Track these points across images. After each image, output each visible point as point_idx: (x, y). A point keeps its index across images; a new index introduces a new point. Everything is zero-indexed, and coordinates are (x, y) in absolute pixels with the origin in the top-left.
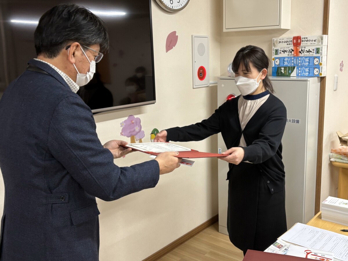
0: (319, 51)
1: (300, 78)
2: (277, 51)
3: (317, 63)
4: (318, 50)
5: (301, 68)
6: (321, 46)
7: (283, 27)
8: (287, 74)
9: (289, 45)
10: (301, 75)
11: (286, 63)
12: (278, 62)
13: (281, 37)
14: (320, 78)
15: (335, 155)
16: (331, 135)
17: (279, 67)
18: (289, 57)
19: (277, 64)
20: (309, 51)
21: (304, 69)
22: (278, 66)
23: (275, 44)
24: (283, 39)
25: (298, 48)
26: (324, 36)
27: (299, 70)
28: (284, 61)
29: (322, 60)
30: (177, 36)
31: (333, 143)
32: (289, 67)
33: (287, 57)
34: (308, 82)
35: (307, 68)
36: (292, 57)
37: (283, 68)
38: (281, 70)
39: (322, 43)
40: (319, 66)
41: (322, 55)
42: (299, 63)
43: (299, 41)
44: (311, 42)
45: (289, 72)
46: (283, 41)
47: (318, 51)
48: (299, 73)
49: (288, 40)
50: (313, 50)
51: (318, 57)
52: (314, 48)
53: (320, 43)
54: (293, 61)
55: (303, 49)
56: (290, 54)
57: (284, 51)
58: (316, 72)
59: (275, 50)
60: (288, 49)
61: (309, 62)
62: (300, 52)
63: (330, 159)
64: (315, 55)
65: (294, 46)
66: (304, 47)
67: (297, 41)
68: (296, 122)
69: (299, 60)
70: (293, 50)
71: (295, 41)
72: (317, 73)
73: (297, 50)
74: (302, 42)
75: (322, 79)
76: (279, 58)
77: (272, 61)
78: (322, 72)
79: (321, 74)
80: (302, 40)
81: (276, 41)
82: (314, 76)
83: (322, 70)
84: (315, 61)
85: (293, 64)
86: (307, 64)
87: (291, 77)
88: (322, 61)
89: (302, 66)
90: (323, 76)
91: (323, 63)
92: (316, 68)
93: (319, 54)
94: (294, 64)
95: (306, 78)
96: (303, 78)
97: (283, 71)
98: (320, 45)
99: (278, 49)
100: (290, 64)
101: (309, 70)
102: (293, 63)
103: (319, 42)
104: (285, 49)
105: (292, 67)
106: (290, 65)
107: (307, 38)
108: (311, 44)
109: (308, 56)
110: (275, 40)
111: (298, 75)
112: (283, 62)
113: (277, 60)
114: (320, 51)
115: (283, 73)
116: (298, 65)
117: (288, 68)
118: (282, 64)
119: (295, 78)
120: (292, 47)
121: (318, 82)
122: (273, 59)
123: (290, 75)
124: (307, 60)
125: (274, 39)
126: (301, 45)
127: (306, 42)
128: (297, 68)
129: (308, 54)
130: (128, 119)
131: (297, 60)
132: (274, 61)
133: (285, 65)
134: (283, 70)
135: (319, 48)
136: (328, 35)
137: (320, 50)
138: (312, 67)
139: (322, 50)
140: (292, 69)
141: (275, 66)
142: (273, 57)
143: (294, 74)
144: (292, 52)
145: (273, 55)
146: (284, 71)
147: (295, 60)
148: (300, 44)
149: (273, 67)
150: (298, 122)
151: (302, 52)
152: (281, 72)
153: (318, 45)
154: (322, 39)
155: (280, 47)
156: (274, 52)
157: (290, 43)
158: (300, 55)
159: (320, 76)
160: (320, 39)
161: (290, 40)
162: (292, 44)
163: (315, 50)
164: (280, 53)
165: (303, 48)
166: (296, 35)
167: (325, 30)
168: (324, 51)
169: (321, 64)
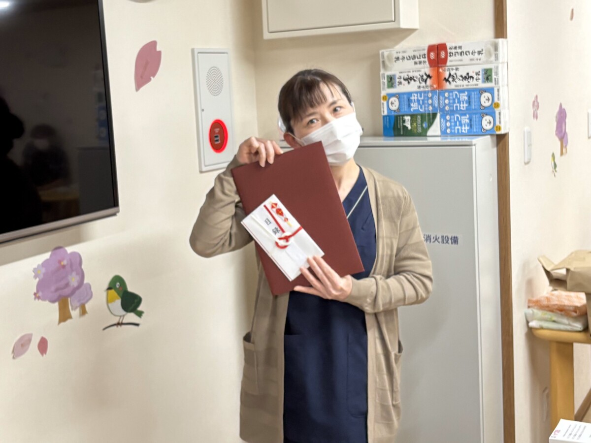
0: (490, 75)
1: (449, 140)
2: (391, 79)
3: (487, 104)
4: (488, 73)
5: (450, 116)
6: (496, 65)
7: (404, 25)
8: (420, 130)
9: (418, 66)
10: (451, 132)
11: (414, 107)
12: (397, 103)
13: (398, 47)
14: (495, 138)
15: (539, 313)
16: (525, 266)
17: (400, 116)
18: (421, 93)
19: (394, 107)
20: (467, 77)
21: (458, 118)
22: (396, 114)
23: (387, 62)
24: (404, 52)
25: (441, 70)
26: (500, 41)
27: (447, 121)
28: (409, 101)
29: (498, 95)
30: (160, 53)
31: (530, 284)
32: (423, 116)
33: (417, 93)
34: (473, 147)
35: (465, 115)
36: (428, 92)
37: (407, 118)
38: (404, 121)
39: (497, 58)
40: (491, 110)
41: (498, 83)
42: (446, 105)
43: (443, 54)
44: (471, 56)
45: (424, 125)
46: (406, 55)
47: (488, 75)
48: (447, 128)
49: (417, 54)
50: (477, 74)
51: (490, 90)
52: (480, 68)
53: (493, 58)
54: (430, 101)
55: (452, 73)
56: (423, 84)
57: (409, 79)
58: (486, 123)
59: (388, 76)
60: (417, 74)
61: (469, 102)
62: (447, 80)
63: (528, 322)
64: (482, 85)
65: (431, 66)
66: (454, 68)
67: (438, 55)
68: (450, 241)
69: (446, 98)
70: (429, 76)
71: (432, 55)
72: (489, 127)
73: (439, 75)
74: (450, 56)
75: (501, 140)
76: (399, 96)
77: (382, 101)
78: (500, 122)
79: (499, 128)
80: (450, 53)
81: (388, 57)
82: (483, 133)
83: (500, 118)
84: (483, 100)
85: (431, 108)
86: (463, 106)
87: (428, 138)
88: (498, 99)
89: (452, 112)
90: (502, 132)
91: (501, 102)
92: (487, 114)
93: (491, 81)
94: (434, 107)
95: (466, 140)
96: (456, 140)
97: (408, 125)
98: (491, 62)
99: (394, 76)
100: (425, 107)
101: (471, 120)
102: (432, 104)
103: (490, 55)
104: (411, 75)
105: (429, 114)
106: (425, 110)
107: (460, 47)
108: (472, 60)
109: (465, 87)
110: (386, 54)
111: (444, 133)
112: (406, 102)
113: (393, 99)
114: (494, 76)
115: (409, 127)
116: (442, 110)
117: (419, 117)
118: (405, 109)
119: (438, 139)
120: (426, 69)
121: (493, 147)
122: (384, 98)
123: (426, 132)
124: (464, 97)
125: (383, 53)
126: (448, 63)
127: (458, 57)
128: (441, 117)
129: (465, 82)
130: (51, 256)
131: (441, 97)
132: (385, 103)
133: (412, 109)
134: (409, 123)
135: (491, 70)
136: (506, 37)
137: (493, 74)
138: (475, 114)
139: (497, 74)
140: (429, 119)
141: (390, 114)
142: (383, 93)
143: (435, 130)
144: (428, 80)
145: (384, 89)
146: (411, 124)
147: (436, 97)
148: (445, 61)
149: (384, 117)
150: (455, 240)
151: (451, 79)
152: (405, 128)
153: (487, 62)
154: (496, 49)
155: (397, 69)
156: (386, 81)
157: (422, 59)
158: (447, 86)
159: (498, 133)
160: (492, 49)
161: (422, 53)
162: (427, 63)
163: (481, 73)
164: (400, 83)
165: (452, 69)
166: (435, 41)
167: (500, 29)
168: (502, 75)
169: (497, 105)
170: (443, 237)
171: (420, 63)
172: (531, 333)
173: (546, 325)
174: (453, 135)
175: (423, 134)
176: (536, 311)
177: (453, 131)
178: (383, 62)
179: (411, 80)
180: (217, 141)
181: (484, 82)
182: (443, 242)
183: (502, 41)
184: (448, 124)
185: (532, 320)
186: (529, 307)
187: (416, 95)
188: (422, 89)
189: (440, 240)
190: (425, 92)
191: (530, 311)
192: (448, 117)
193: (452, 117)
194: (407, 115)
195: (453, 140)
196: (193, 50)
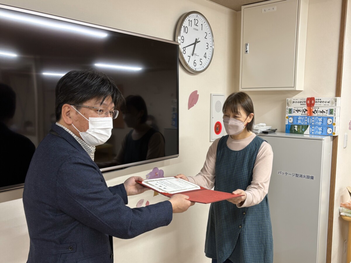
0: (332, 112)
1: (313, 137)
2: (290, 110)
3: (330, 123)
4: (332, 111)
5: (314, 127)
6: (335, 108)
7: (297, 89)
8: (301, 132)
9: (302, 106)
11: (299, 122)
12: (292, 120)
13: (294, 97)
14: (332, 137)
15: (345, 210)
16: (341, 190)
17: (293, 125)
18: (302, 116)
19: (291, 122)
20: (323, 112)
21: (317, 128)
22: (291, 124)
23: (289, 103)
24: (297, 100)
25: (311, 108)
26: (338, 98)
28: (297, 119)
29: (335, 120)
30: (198, 95)
31: (342, 198)
33: (301, 116)
34: (323, 141)
35: (320, 127)
37: (296, 126)
38: (295, 127)
39: (336, 105)
40: (332, 126)
41: (335, 115)
42: (313, 122)
43: (313, 102)
44: (325, 103)
45: (303, 130)
46: (297, 101)
47: (331, 112)
48: (312, 132)
49: (301, 101)
51: (332, 118)
52: (328, 109)
53: (334, 105)
54: (306, 120)
55: (316, 109)
56: (304, 113)
57: (298, 111)
58: (329, 131)
59: (289, 109)
60: (301, 109)
61: (322, 122)
62: (314, 112)
63: (340, 213)
64: (328, 115)
65: (307, 106)
66: (317, 107)
67: (311, 102)
68: (310, 178)
69: (313, 120)
70: (306, 110)
71: (308, 102)
72: (330, 133)
73: (310, 110)
74: (316, 103)
75: (335, 139)
76: (293, 117)
77: (286, 119)
78: (335, 131)
79: (334, 134)
80: (316, 101)
81: (290, 101)
82: (328, 135)
83: (335, 130)
84: (328, 121)
86: (320, 123)
87: (304, 135)
88: (335, 122)
89: (315, 125)
90: (336, 135)
91: (336, 123)
92: (330, 128)
93: (333, 114)
94: (307, 123)
95: (320, 137)
96: (316, 137)
97: (296, 129)
98: (333, 106)
99: (292, 109)
100: (304, 122)
101: (322, 129)
103: (333, 104)
104: (299, 109)
105: (305, 126)
106: (304, 124)
107: (320, 100)
108: (325, 105)
109: (321, 116)
110: (289, 100)
111: (311, 134)
112: (296, 120)
113: (290, 118)
114: (334, 112)
115: (297, 130)
116: (311, 124)
117: (301, 126)
118: (295, 123)
119: (308, 136)
120: (305, 107)
121: (331, 141)
122: (287, 117)
123: (304, 133)
124: (320, 120)
126: (315, 106)
127: (319, 103)
128: (310, 126)
129: (321, 114)
130: (153, 171)
131: (311, 119)
133: (298, 123)
135: (333, 109)
136: (340, 97)
137: (334, 111)
138: (325, 127)
139: (335, 111)
140: (305, 127)
141: (289, 124)
142: (287, 115)
143: (307, 132)
145: (287, 114)
146: (297, 129)
147: (308, 119)
148: (313, 104)
149: (286, 125)
150: (312, 178)
151: (315, 112)
152: (295, 130)
153: (331, 106)
154: (336, 101)
155: (293, 106)
156: (288, 111)
158: (314, 115)
159: (334, 135)
160: (334, 101)
161: (304, 101)
163: (328, 111)
164: (294, 112)
166: (310, 96)
167: (338, 93)
168: (337, 112)
169: (334, 124)
170: (307, 176)
171: (303, 104)
172: (341, 217)
173: (348, 215)
174: (314, 134)
175: (302, 133)
176: (344, 209)
177: (315, 133)
178: (288, 103)
179: (299, 111)
180: (217, 130)
181: (329, 114)
182: (307, 178)
183: (339, 98)
184: (313, 130)
185: (342, 212)
186: (341, 206)
187: (300, 117)
188: (303, 115)
189: (306, 177)
190: (304, 116)
191: (341, 208)
192: (313, 127)
193: (315, 127)
194: (296, 125)
195: (315, 137)
196: (211, 94)
